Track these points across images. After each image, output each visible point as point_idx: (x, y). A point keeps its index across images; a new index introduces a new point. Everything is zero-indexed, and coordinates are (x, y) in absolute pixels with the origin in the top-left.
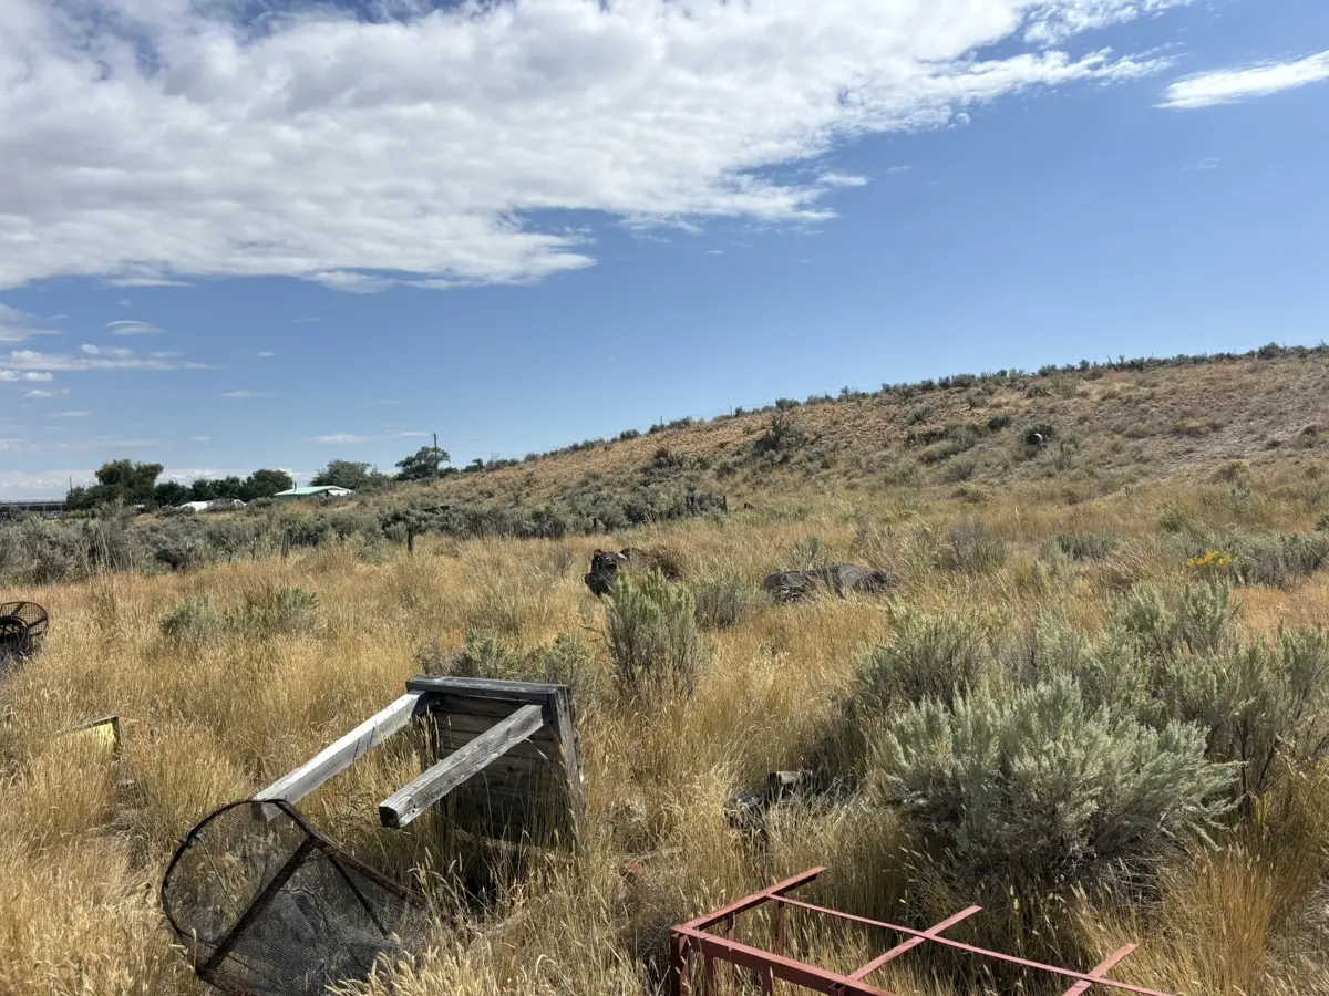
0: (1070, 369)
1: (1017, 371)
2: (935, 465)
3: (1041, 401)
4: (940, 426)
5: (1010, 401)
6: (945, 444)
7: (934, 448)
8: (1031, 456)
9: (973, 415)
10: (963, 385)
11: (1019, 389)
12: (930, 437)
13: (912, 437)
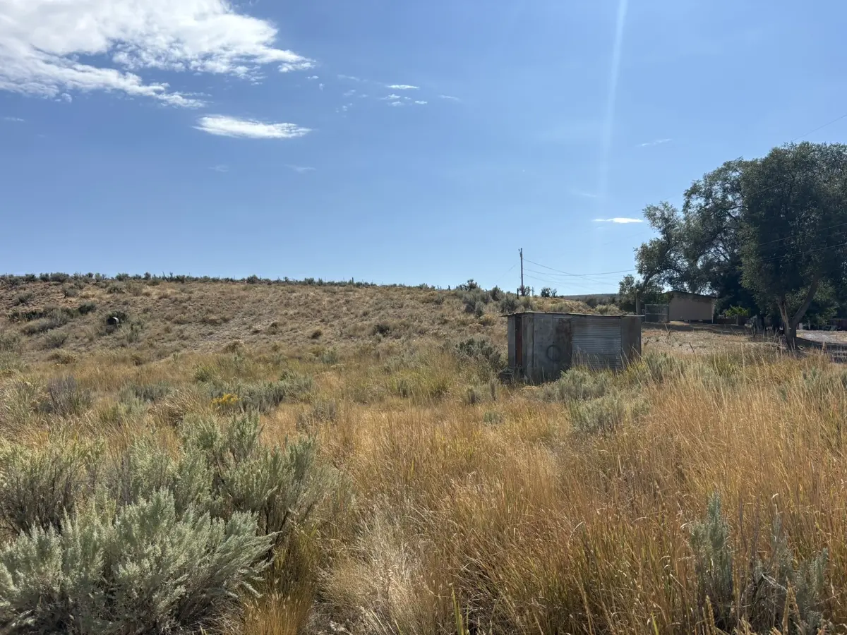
0: (137, 278)
1: (101, 275)
2: (35, 336)
3: (118, 296)
4: (40, 308)
5: (94, 294)
6: (44, 321)
7: (33, 323)
8: (110, 332)
9: (66, 302)
10: (59, 281)
11: (102, 287)
12: (31, 316)
13: (16, 314)
